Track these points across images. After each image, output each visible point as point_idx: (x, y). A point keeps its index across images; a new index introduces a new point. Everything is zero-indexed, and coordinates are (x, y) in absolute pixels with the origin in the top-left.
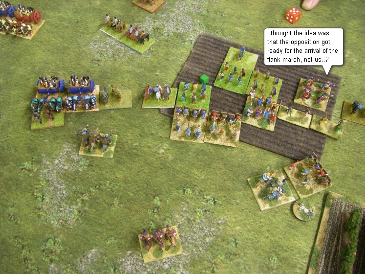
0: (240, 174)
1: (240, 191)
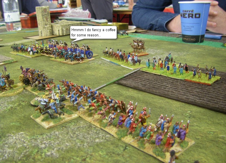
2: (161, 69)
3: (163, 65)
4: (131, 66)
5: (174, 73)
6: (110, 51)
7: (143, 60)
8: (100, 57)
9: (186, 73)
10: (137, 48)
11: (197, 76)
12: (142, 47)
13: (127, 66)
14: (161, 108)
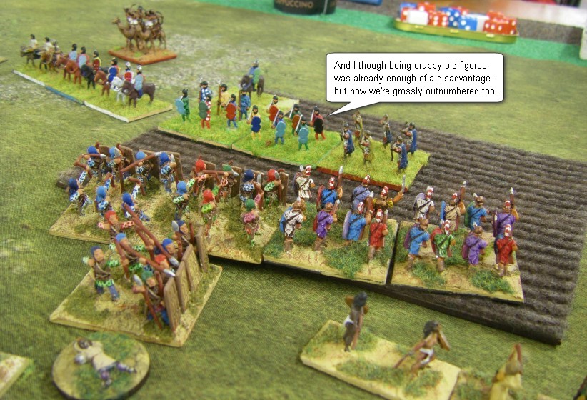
0: (251, 336)
1: (230, 384)
2: (229, 125)
3: (237, 112)
4: (123, 106)
5: (276, 141)
6: (47, 49)
7: (160, 81)
8: (12, 67)
9: (317, 138)
10: (138, 37)
11: (358, 154)
12: (156, 34)
13: (108, 109)
14: (254, 315)
